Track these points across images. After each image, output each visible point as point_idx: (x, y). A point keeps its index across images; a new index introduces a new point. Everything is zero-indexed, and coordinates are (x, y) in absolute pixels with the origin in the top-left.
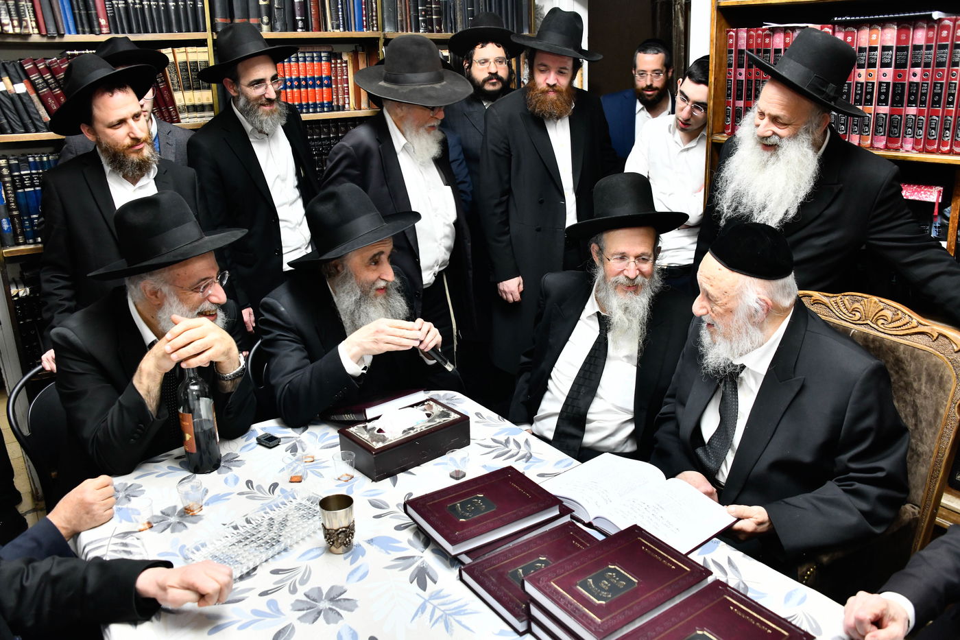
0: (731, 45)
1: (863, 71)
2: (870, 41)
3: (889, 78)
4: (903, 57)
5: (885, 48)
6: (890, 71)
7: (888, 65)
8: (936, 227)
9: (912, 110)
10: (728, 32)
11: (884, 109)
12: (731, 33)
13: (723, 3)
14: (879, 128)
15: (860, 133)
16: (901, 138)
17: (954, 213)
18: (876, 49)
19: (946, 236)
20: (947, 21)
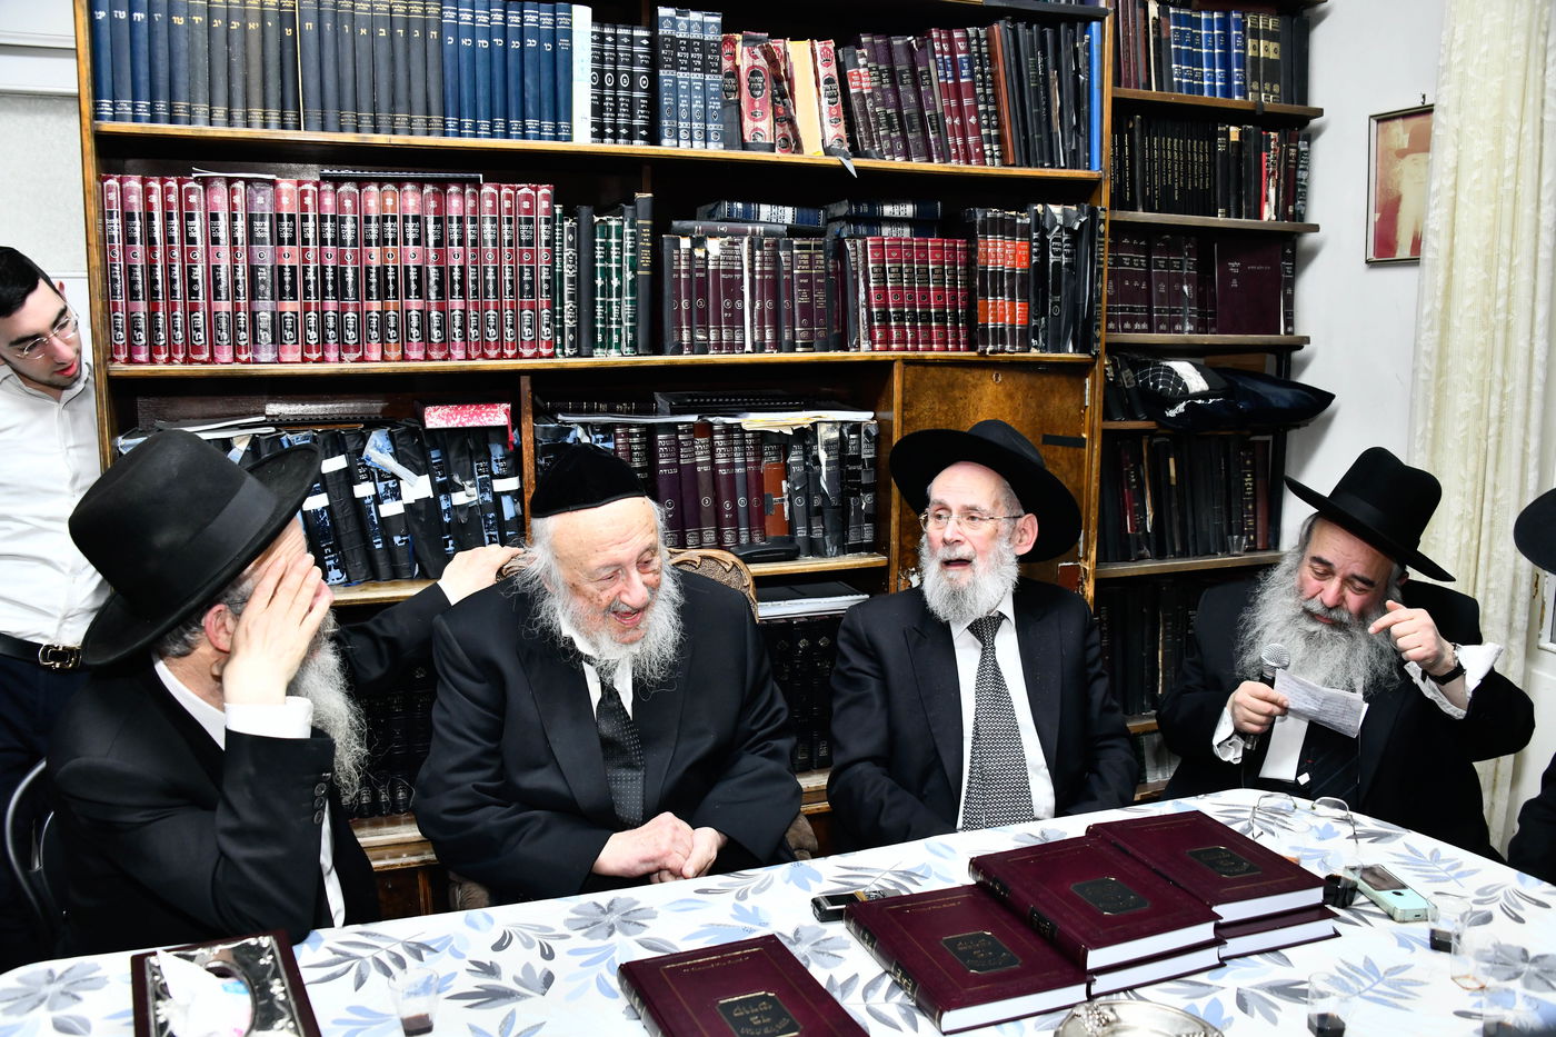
0: (111, 204)
1: (375, 250)
2: (382, 207)
3: (418, 261)
4: (434, 231)
5: (407, 218)
6: (418, 249)
7: (416, 242)
8: (497, 461)
9: (457, 304)
10: (106, 179)
11: (415, 304)
12: (110, 182)
13: (108, 126)
14: (414, 331)
15: (383, 340)
16: (446, 343)
17: (527, 436)
18: (394, 219)
19: (516, 469)
20: (488, 189)
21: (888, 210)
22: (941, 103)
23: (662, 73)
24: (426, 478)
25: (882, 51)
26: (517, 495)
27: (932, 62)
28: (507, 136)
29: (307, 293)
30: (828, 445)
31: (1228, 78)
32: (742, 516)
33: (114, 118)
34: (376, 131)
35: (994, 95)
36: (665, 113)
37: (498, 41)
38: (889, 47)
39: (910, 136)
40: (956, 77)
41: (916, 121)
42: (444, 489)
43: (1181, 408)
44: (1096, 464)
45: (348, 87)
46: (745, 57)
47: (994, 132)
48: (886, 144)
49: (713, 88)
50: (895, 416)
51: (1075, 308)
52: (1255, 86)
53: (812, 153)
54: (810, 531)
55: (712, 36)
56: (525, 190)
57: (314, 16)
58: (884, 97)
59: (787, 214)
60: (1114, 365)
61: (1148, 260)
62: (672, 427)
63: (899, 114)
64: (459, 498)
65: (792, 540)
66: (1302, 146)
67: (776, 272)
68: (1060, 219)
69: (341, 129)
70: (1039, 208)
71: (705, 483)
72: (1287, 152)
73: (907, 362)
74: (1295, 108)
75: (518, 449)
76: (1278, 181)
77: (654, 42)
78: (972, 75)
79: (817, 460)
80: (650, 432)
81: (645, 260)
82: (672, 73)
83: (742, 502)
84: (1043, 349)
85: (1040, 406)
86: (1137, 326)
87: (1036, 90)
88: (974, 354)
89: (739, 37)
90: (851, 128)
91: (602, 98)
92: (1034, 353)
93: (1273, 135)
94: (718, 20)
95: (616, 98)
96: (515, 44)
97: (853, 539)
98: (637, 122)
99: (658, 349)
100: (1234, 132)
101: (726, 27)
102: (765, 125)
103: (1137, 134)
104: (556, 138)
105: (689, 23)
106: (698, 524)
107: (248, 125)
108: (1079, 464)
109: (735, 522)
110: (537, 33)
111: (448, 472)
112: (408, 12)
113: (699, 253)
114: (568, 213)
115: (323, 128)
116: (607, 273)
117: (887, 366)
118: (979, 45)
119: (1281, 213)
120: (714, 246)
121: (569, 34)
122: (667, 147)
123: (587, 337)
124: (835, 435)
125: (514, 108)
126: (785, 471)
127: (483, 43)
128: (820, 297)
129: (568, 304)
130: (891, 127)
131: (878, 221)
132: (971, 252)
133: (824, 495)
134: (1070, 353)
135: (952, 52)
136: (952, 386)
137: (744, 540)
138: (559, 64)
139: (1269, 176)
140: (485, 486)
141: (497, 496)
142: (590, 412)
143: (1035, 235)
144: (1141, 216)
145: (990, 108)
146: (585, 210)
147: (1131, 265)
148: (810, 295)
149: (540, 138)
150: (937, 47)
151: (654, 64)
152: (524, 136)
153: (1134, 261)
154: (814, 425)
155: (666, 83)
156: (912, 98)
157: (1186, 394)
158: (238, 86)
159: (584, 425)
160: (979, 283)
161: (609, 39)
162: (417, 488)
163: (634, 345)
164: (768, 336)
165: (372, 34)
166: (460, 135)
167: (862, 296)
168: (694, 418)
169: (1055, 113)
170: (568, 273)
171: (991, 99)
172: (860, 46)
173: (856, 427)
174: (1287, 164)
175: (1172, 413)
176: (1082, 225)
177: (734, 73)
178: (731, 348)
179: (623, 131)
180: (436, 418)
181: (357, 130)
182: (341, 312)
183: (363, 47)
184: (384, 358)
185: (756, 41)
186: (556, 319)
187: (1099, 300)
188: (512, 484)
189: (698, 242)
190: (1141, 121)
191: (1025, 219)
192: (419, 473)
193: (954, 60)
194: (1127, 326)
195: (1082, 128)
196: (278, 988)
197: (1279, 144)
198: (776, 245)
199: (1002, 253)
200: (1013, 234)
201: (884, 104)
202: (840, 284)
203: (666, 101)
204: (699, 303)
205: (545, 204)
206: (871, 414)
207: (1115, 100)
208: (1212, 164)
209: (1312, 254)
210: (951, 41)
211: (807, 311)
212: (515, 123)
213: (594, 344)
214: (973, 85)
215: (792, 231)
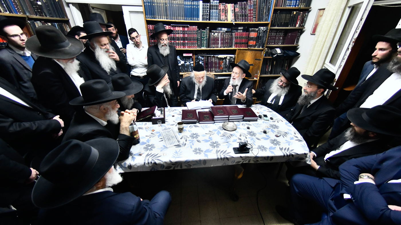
0: (149, 29)
1: (177, 35)
2: (178, 29)
3: (182, 36)
4: (184, 32)
5: (181, 31)
6: (182, 35)
7: (182, 34)
8: (191, 60)
9: (186, 41)
10: (148, 26)
11: (182, 41)
13: (147, 19)
14: (182, 45)
15: (178, 45)
16: (185, 46)
17: (194, 57)
18: (179, 31)
19: (193, 61)
20: (190, 27)
21: (239, 28)
22: (248, 12)
23: (211, 10)
24: (183, 61)
25: (241, 4)
26: (193, 64)
27: (248, 6)
28: (192, 20)
29: (170, 40)
30: (228, 59)
31: (296, 3)
32: (218, 67)
33: (148, 18)
34: (177, 19)
35: (256, 11)
36: (211, 16)
37: (191, 7)
38: (242, 4)
39: (243, 18)
40: (251, 8)
41: (244, 15)
42: (185, 62)
43: (276, 55)
44: (262, 63)
45: (173, 13)
46: (222, 7)
47: (255, 16)
48: (240, 19)
49: (217, 12)
50: (236, 56)
51: (263, 42)
52: (301, 4)
53: (229, 21)
54: (225, 69)
55: (218, 4)
56: (194, 27)
57: (169, 4)
58: (240, 12)
59: (226, 29)
60: (268, 49)
61: (276, 34)
62: (210, 56)
63: (242, 14)
64: (187, 64)
65: (223, 70)
66: (307, 14)
67: (224, 37)
68: (262, 29)
69: (173, 19)
70: (260, 27)
71: (214, 63)
72: (303, 15)
73: (238, 49)
74: (307, 8)
75: (193, 58)
76: (300, 20)
77: (210, 5)
78: (253, 8)
79: (227, 61)
80: (208, 57)
81: (208, 36)
82: (212, 10)
83: (218, 65)
84: (257, 48)
85: (255, 55)
86: (272, 44)
87: (262, 9)
88: (247, 48)
89: (221, 4)
90: (235, 17)
91: (203, 14)
92: (256, 48)
93: (301, 12)
94: (218, 1)
95: (205, 14)
96: (193, 7)
97: (230, 71)
98: (208, 17)
99: (209, 47)
100: (295, 12)
101: (219, 3)
102: (224, 17)
103: (278, 14)
104: (197, 20)
105: (215, 2)
106: (213, 68)
107: (163, 19)
108: (260, 63)
109: (217, 68)
110: (195, 5)
111: (186, 61)
112: (180, 3)
113: (214, 35)
114: (199, 30)
115: (171, 19)
116: (204, 38)
117: (236, 50)
118: (255, 3)
119: (300, 26)
120: (216, 34)
121: (199, 5)
122: (211, 21)
123: (201, 46)
124: (229, 58)
125: (193, 16)
126: (223, 62)
127: (189, 7)
128: (229, 41)
129: (199, 41)
130: (241, 16)
131: (238, 30)
132: (249, 34)
133: (227, 65)
134: (261, 48)
135: (251, 4)
136: (244, 52)
137: (218, 70)
138: (198, 10)
139: (299, 20)
140: (189, 62)
141: (191, 64)
142: (201, 54)
143: (259, 32)
144: (276, 28)
145: (255, 13)
146: (201, 29)
147: (273, 35)
148: (227, 40)
149: (196, 20)
150: (249, 3)
151: (210, 9)
152: (194, 20)
153: (273, 34)
154: (227, 57)
155: (211, 12)
156: (244, 12)
157: (277, 53)
158: (161, 13)
159: (200, 56)
160: (249, 39)
161: (205, 5)
162: (182, 62)
163: (206, 47)
164: (222, 46)
165: (176, 6)
166: (186, 20)
167: (234, 41)
168: (213, 55)
169: (264, 13)
170: (199, 38)
171: (255, 11)
172: (237, 4)
173: (232, 57)
174: (303, 17)
175: (274, 56)
176: (265, 30)
177: (220, 10)
178: (218, 47)
179: (206, 19)
180: (184, 55)
181: (175, 19)
182: (174, 42)
183: (175, 8)
184: (179, 48)
185: (224, 4)
186: (197, 43)
187: (266, 41)
188: (192, 62)
189: (214, 34)
190: (280, 12)
191: (257, 29)
192: (182, 61)
193: (251, 5)
194: (271, 44)
195: (268, 15)
196: (163, 112)
197: (302, 14)
198: (224, 34)
199: (253, 35)
200: (255, 32)
201: (240, 13)
202: (231, 39)
203: (211, 14)
204: (214, 42)
205: (196, 29)
206: (234, 55)
207: (274, 9)
208: (290, 18)
209: (304, 32)
210: (251, 2)
211: (227, 43)
212: (193, 18)
213: (202, 47)
214: (253, 9)
215: (226, 32)
